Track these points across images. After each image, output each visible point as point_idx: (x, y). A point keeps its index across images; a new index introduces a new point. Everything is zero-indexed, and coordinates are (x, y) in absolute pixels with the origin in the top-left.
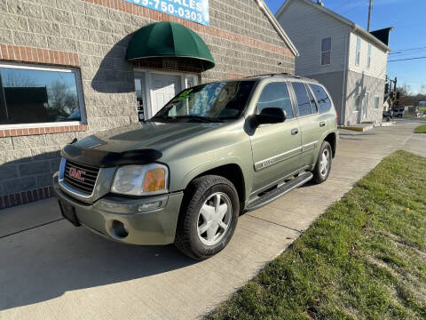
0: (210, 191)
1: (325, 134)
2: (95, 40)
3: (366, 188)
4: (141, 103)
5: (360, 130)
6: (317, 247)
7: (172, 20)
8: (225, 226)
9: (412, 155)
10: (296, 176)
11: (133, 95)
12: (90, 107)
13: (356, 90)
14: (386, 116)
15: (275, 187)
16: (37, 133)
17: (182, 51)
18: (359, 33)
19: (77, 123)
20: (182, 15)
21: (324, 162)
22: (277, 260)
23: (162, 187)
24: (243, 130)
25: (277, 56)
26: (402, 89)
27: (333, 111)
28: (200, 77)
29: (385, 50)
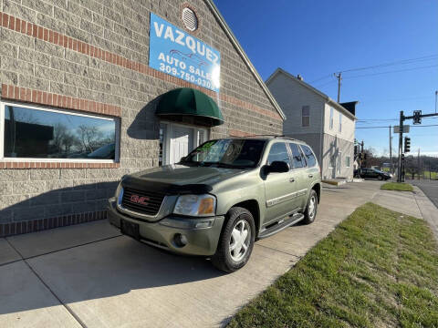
0: (239, 218)
1: (312, 185)
2: (135, 98)
3: (345, 229)
4: (161, 148)
5: (335, 184)
6: (314, 267)
7: (193, 87)
8: (246, 248)
9: (380, 207)
10: (291, 216)
11: (158, 141)
12: (124, 149)
13: (331, 150)
14: (356, 174)
15: (277, 223)
16: (80, 167)
17: (202, 111)
18: (332, 104)
19: (111, 161)
20: (200, 84)
21: (312, 206)
22: (287, 274)
23: (210, 211)
24: (259, 176)
25: (269, 118)
26: (367, 151)
27: (317, 166)
28: (209, 131)
29: (353, 119)
